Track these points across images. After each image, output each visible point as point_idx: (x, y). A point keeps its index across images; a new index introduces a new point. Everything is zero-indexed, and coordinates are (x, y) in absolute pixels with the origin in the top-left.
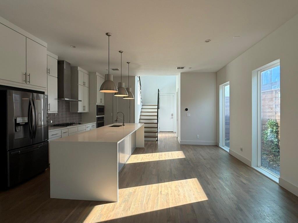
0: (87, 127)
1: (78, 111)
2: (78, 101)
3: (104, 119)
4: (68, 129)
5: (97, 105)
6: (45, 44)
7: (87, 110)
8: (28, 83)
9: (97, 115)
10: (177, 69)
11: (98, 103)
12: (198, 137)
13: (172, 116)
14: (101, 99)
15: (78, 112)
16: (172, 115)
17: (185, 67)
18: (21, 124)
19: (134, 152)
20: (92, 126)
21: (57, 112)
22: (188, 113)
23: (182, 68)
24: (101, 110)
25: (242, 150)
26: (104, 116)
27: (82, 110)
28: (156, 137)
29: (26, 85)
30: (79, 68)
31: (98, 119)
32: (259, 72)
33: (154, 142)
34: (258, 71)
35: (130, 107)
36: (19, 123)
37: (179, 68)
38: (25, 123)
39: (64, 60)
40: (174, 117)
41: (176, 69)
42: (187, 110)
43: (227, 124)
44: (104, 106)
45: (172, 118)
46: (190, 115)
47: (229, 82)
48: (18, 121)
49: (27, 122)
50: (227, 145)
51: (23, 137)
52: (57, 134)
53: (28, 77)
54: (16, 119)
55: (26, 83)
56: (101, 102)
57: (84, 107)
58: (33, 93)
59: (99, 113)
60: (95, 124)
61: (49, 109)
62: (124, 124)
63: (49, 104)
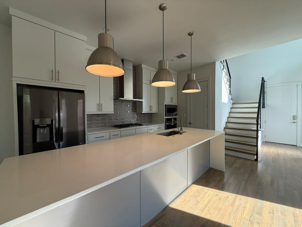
0: (150, 129)
3: (176, 120)
4: (121, 131)
5: (165, 105)
6: (85, 38)
7: (154, 110)
8: (57, 81)
9: (165, 116)
11: (168, 101)
13: (294, 119)
14: (172, 98)
15: (143, 112)
18: (40, 126)
19: (198, 180)
20: (158, 128)
21: (113, 113)
24: (171, 110)
26: (177, 117)
27: (149, 111)
29: (53, 83)
30: (143, 66)
31: (168, 120)
33: (250, 162)
35: (207, 106)
36: (39, 125)
38: (47, 124)
39: (124, 58)
40: (298, 121)
44: (176, 106)
45: (294, 122)
48: (37, 123)
49: (50, 123)
51: (49, 140)
52: (104, 136)
53: (57, 74)
54: (33, 120)
55: (55, 81)
56: (172, 101)
57: (151, 107)
58: (59, 91)
59: (169, 114)
60: (163, 126)
61: (101, 109)
62: (181, 131)
63: (101, 104)
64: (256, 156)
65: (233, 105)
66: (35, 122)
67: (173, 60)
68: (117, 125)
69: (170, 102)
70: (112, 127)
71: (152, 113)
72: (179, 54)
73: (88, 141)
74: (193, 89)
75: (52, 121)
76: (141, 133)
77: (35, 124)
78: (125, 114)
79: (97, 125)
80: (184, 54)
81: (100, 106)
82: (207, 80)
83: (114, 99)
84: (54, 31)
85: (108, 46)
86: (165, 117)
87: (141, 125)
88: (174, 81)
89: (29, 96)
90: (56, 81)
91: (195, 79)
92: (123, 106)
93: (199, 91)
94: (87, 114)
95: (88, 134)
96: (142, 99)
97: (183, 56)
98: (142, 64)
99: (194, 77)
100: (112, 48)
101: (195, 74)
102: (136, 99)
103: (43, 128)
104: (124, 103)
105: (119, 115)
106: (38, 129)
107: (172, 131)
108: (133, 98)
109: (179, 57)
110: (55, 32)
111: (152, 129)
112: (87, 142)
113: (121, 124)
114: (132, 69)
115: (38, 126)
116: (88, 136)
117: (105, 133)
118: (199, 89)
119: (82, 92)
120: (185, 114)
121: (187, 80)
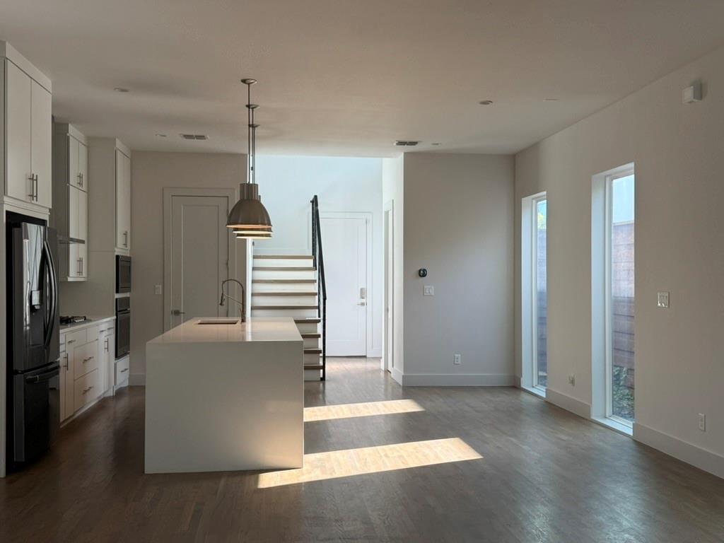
1: (69, 276)
2: (69, 243)
3: (128, 305)
5: (117, 256)
6: (47, 82)
9: (117, 292)
10: (397, 144)
12: (459, 362)
13: (362, 297)
15: (69, 280)
16: (363, 293)
17: (420, 141)
18: (36, 307)
22: (429, 287)
23: (414, 143)
25: (572, 382)
26: (129, 295)
27: (77, 274)
28: (318, 368)
30: (71, 129)
32: (608, 179)
33: (315, 384)
34: (606, 177)
35: (227, 264)
37: (401, 143)
40: (369, 300)
41: (395, 144)
42: (422, 273)
43: (542, 321)
45: (363, 304)
46: (432, 293)
47: (545, 193)
50: (542, 380)
56: (126, 245)
57: (80, 263)
64: (322, 371)
65: (256, 260)
82: (226, 195)
86: (116, 296)
98: (69, 125)
120: (161, 286)
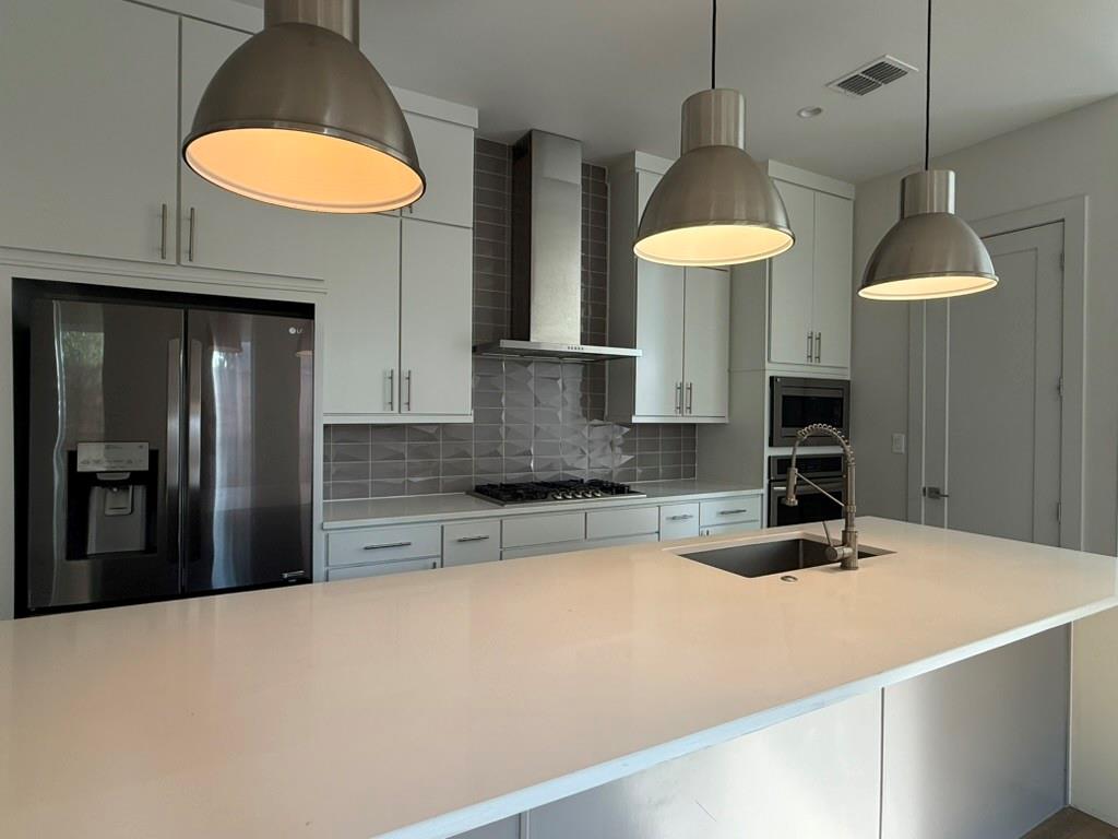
0: (675, 519)
4: (500, 519)
7: (706, 409)
8: (185, 260)
9: (771, 444)
11: (787, 357)
14: (815, 339)
18: (102, 477)
20: (723, 514)
21: (471, 419)
27: (671, 410)
29: (167, 272)
35: (1059, 388)
36: (97, 474)
38: (132, 472)
39: (533, 127)
44: (844, 386)
48: (87, 462)
49: (147, 468)
51: (143, 548)
52: (409, 544)
53: (185, 225)
54: (73, 449)
55: (178, 263)
56: (814, 356)
57: (683, 392)
58: (190, 311)
59: (790, 431)
60: (754, 501)
61: (404, 400)
62: (848, 550)
63: (405, 374)
66: (80, 459)
67: (818, 111)
68: (493, 486)
69: (804, 360)
70: (468, 493)
71: (693, 425)
72: (856, 66)
73: (327, 564)
74: (940, 272)
75: (154, 456)
76: (623, 538)
77: (79, 470)
78: (537, 429)
79: (389, 480)
80: (892, 59)
81: (399, 384)
82: (1060, 218)
83: (474, 349)
84: (176, 17)
85: (320, 23)
86: (769, 452)
87: (621, 490)
88: (781, 219)
89: (102, 335)
90: (183, 263)
91: (951, 210)
92: (531, 384)
93: (985, 283)
94: (326, 427)
95: (326, 526)
96: (633, 346)
97: (883, 73)
98: (637, 153)
99: (949, 193)
100: (347, 35)
101: (952, 175)
102: (604, 345)
103: (115, 490)
104: (531, 369)
105: (508, 429)
106: (96, 492)
107: (797, 541)
108: (583, 342)
109: (857, 85)
110: (180, 23)
111: (685, 517)
112: (324, 569)
113: (513, 477)
114: (579, 182)
115: (91, 479)
116: (327, 536)
117: (419, 529)
118: (978, 274)
119: (306, 311)
120: (903, 436)
121: (896, 219)
